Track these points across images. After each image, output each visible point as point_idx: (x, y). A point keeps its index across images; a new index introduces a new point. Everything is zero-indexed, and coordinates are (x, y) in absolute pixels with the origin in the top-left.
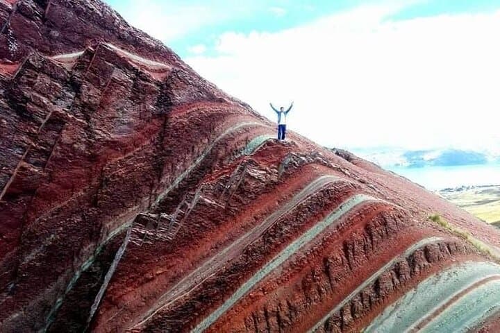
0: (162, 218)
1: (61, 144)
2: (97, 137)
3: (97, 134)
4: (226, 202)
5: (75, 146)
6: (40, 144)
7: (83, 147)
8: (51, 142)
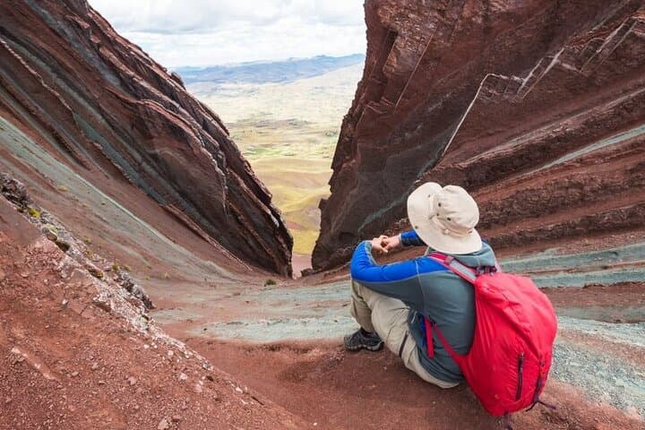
0: (513, 81)
1: (462, 18)
2: (493, 9)
3: (493, 6)
4: (593, 69)
5: (474, 19)
6: (448, 19)
7: (480, 21)
8: (456, 17)
